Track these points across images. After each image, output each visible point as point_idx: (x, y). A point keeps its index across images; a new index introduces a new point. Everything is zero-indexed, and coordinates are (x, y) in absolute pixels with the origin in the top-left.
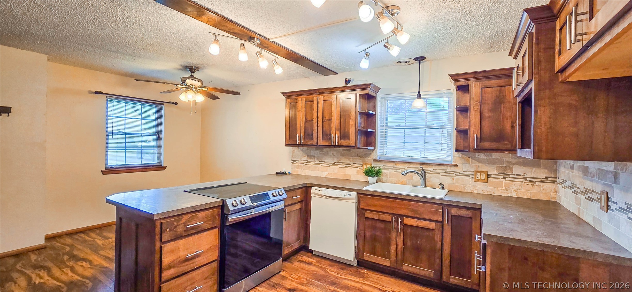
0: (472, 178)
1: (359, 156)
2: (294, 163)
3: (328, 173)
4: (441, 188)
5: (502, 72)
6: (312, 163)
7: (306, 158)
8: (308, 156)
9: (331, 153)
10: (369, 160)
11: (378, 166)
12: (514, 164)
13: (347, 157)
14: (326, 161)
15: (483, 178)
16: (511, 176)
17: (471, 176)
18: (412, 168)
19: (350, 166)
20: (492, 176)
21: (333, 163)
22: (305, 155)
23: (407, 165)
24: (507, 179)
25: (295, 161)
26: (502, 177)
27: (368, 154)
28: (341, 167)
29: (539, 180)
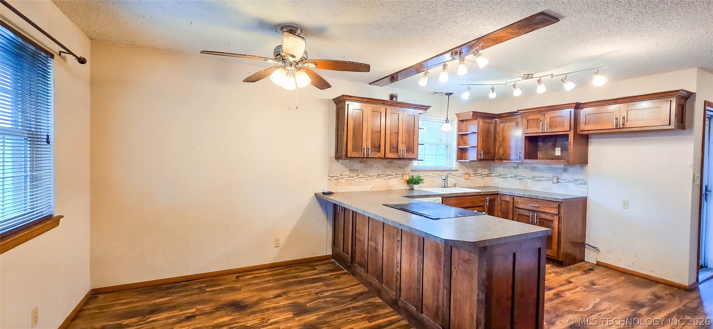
0: (463, 178)
1: (400, 167)
2: (332, 179)
3: (371, 186)
4: (455, 186)
5: (489, 115)
6: (355, 177)
7: (348, 173)
8: (350, 170)
9: (376, 165)
10: (408, 170)
11: (415, 175)
12: (478, 168)
13: (391, 169)
14: (370, 174)
15: (468, 177)
16: (477, 175)
17: (463, 177)
18: (435, 174)
19: (392, 177)
20: (471, 176)
21: (377, 176)
22: (346, 169)
23: (433, 173)
24: (476, 176)
25: (332, 177)
26: (474, 176)
27: (406, 166)
28: (385, 179)
29: (486, 176)
